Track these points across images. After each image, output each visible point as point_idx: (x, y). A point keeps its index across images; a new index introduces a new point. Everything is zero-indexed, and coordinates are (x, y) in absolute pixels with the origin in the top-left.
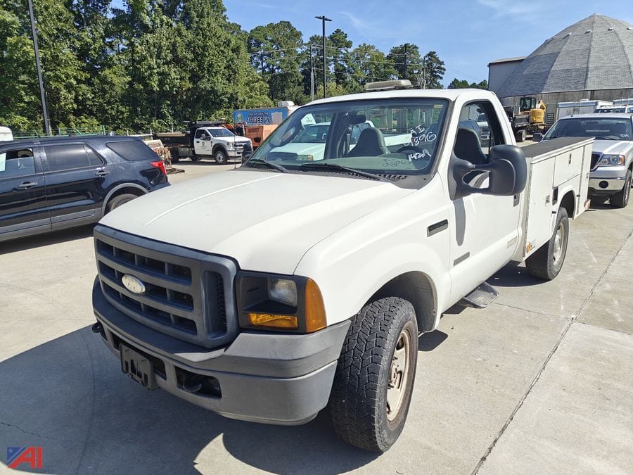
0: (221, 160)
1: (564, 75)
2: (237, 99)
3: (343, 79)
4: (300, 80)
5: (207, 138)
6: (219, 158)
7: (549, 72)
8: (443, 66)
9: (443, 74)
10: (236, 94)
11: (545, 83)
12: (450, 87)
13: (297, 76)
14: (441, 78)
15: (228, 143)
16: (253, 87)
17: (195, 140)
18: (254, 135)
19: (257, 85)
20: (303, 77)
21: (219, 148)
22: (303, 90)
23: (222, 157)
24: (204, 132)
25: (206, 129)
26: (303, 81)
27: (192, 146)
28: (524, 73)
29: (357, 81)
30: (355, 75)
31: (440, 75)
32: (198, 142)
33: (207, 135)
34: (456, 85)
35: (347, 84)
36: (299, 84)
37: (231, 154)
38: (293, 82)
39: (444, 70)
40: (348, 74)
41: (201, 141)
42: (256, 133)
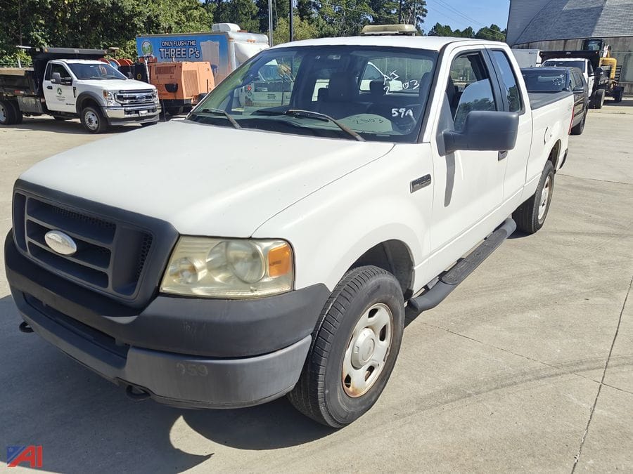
0: (94, 125)
1: (624, 12)
2: (158, 25)
3: (309, 15)
4: (254, 12)
5: (65, 80)
6: (90, 121)
7: (601, 8)
8: (424, 7)
9: (425, 16)
10: (156, 17)
11: (596, 23)
12: (431, 34)
13: (251, 8)
14: (422, 21)
15: (105, 93)
16: (191, 15)
17: (46, 83)
18: (165, 79)
19: (196, 13)
20: (257, 9)
21: (88, 102)
22: (259, 25)
23: (94, 119)
24: (60, 68)
25: (64, 62)
26: (258, 14)
27: (41, 95)
28: (565, 8)
29: (325, 19)
30: (322, 10)
31: (421, 17)
32: (50, 88)
33: (65, 73)
34: (439, 31)
35: (313, 21)
36: (254, 18)
37: (110, 114)
38: (246, 15)
39: (426, 11)
40: (314, 11)
41: (55, 86)
42: (168, 76)
